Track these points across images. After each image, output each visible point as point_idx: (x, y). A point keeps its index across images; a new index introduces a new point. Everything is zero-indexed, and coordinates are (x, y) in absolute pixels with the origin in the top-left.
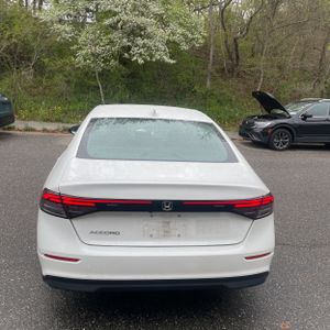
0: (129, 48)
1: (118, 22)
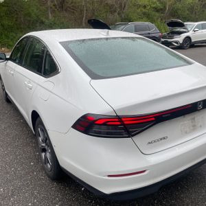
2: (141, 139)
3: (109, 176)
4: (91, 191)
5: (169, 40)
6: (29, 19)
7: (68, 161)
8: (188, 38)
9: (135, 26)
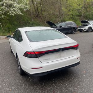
0: (9, 11)
1: (4, 3)
2: (41, 58)
3: (32, 69)
4: (28, 74)
5: (82, 29)
6: (23, 22)
7: (24, 67)
8: (90, 28)
9: (66, 23)
